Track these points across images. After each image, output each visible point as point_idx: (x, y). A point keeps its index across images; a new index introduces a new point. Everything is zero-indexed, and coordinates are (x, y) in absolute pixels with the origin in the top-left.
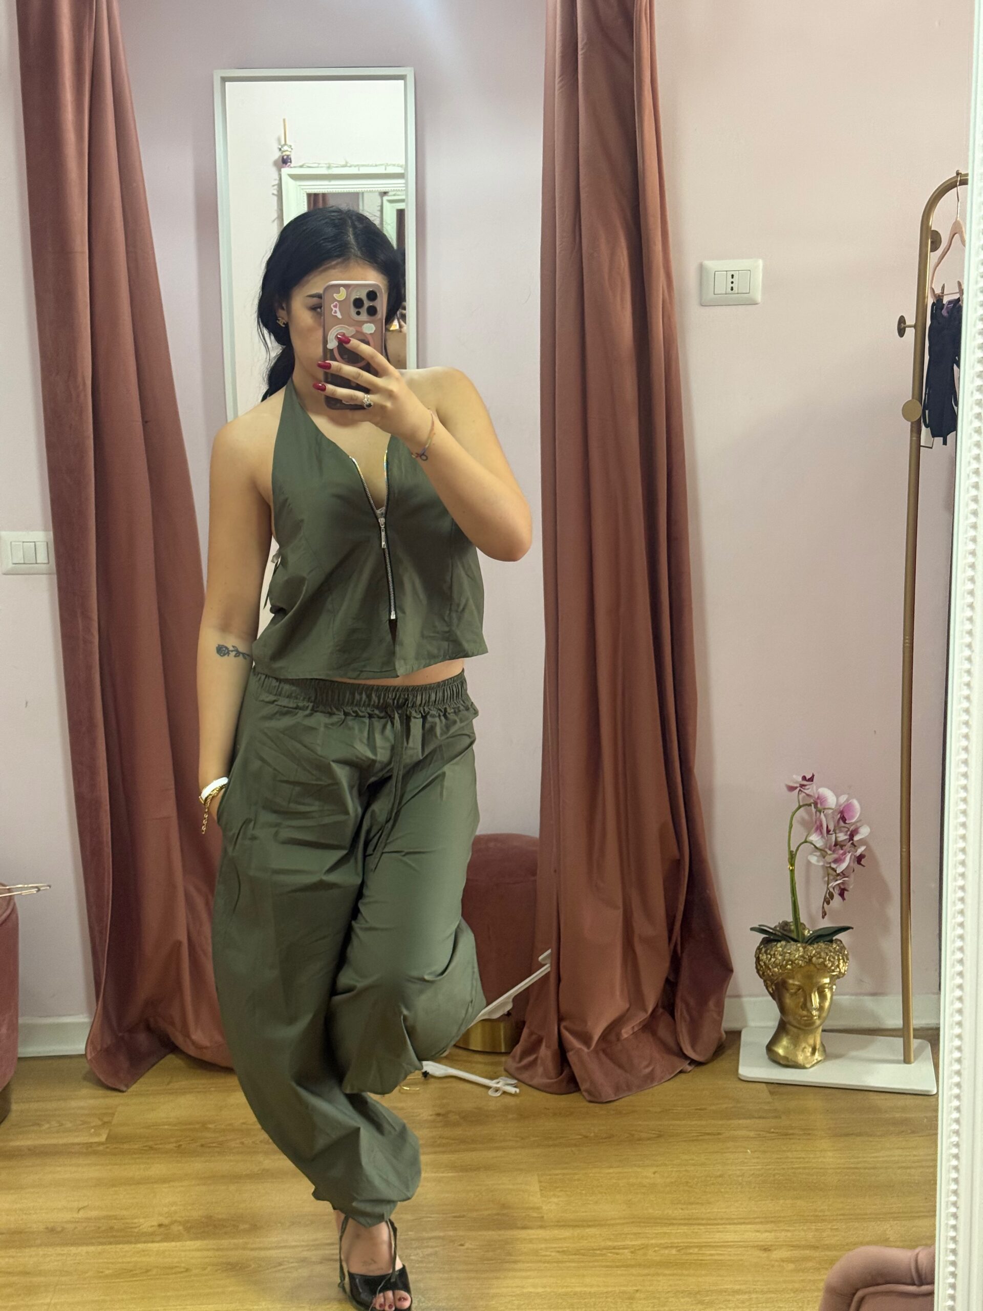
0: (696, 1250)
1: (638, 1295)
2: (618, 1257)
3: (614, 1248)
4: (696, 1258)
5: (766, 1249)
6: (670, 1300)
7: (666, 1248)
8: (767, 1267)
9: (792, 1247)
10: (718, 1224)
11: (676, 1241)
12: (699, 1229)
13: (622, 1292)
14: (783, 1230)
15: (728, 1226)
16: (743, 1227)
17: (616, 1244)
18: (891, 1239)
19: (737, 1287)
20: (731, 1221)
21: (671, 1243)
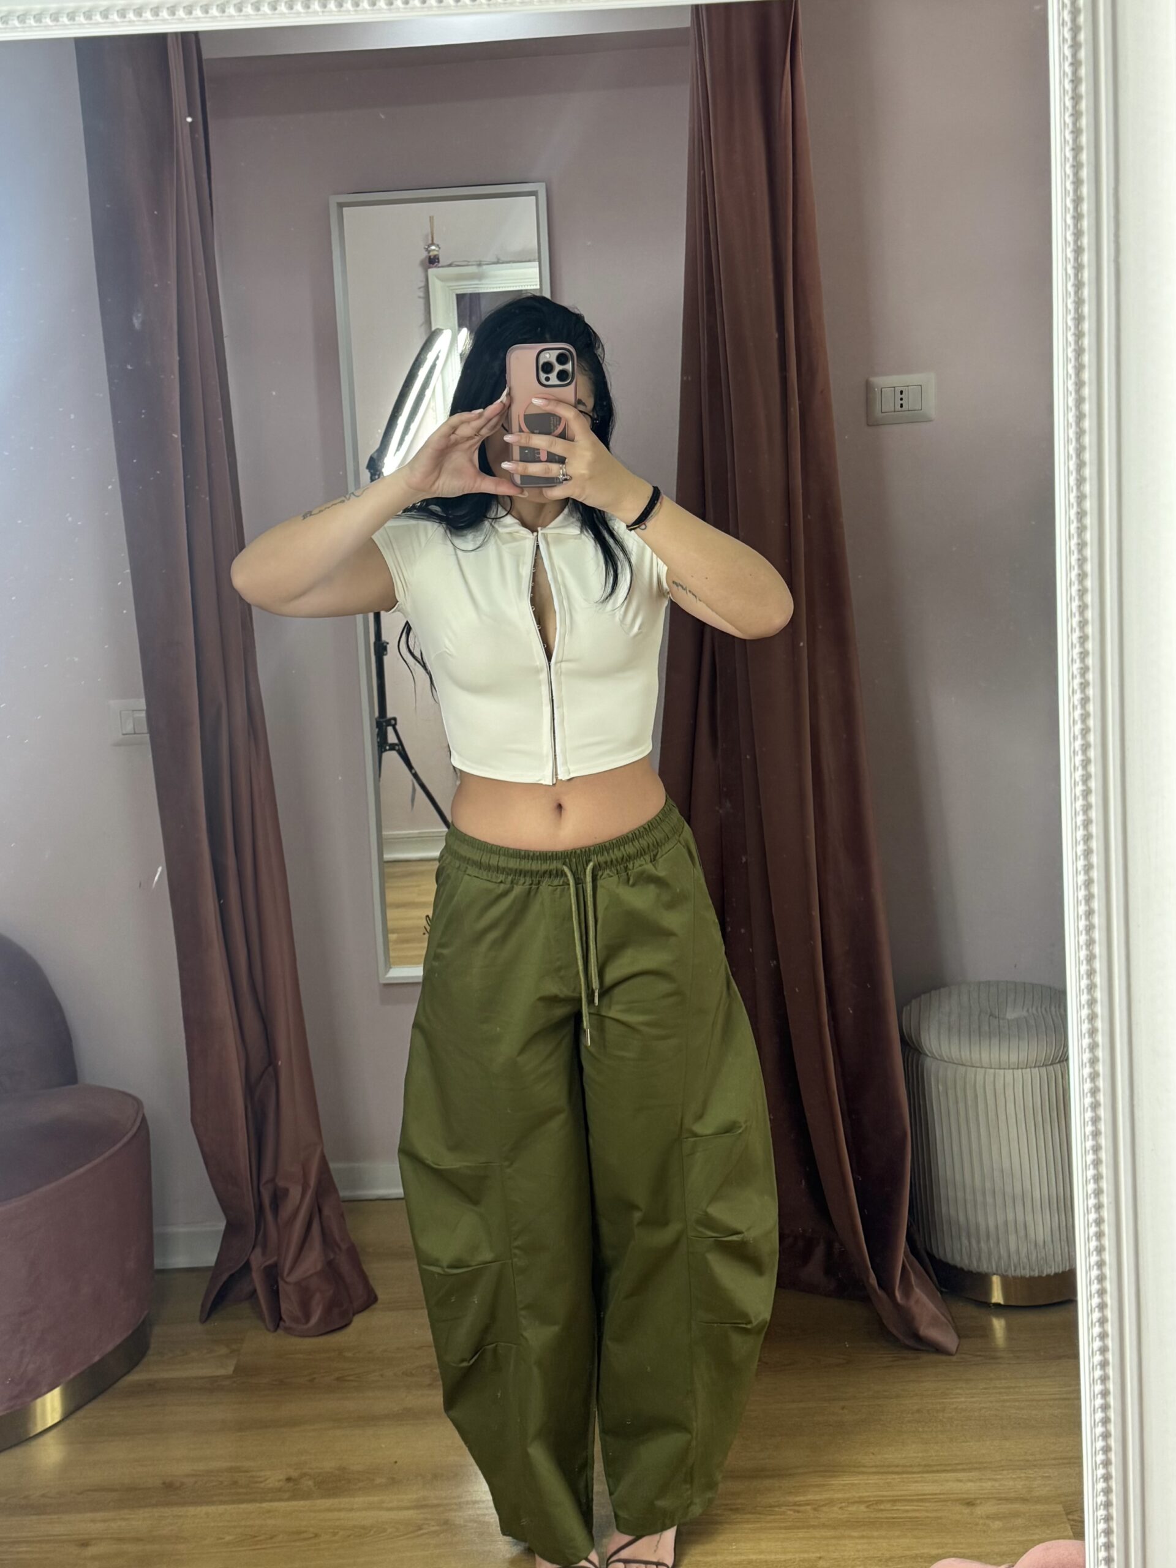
0: (888, 1506)
2: (800, 1514)
3: (795, 1504)
4: (887, 1515)
5: (970, 1503)
7: (854, 1503)
8: (969, 1526)
9: (999, 1500)
10: (914, 1473)
11: (865, 1494)
12: (894, 1479)
13: (801, 1561)
14: (990, 1479)
15: (925, 1475)
16: (943, 1475)
20: (928, 1469)
21: (860, 1497)
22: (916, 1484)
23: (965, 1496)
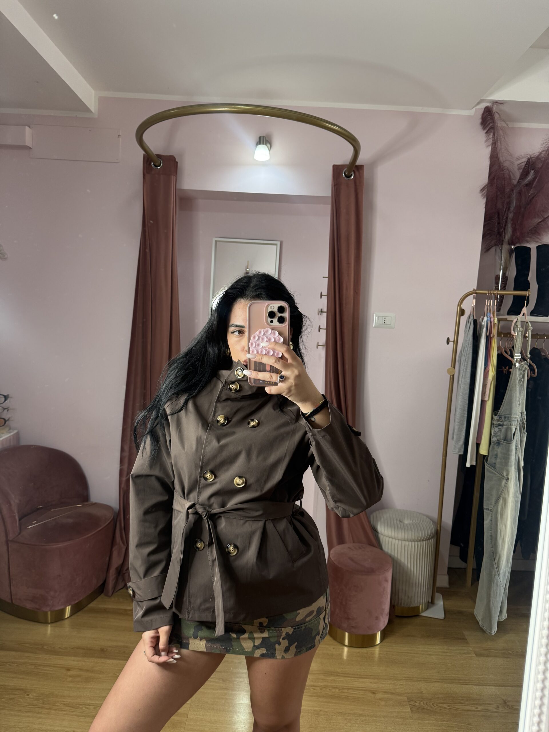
0: (346, 691)
1: (321, 713)
2: (315, 691)
3: (314, 686)
4: (346, 695)
5: (374, 693)
6: (333, 717)
7: (334, 688)
8: (373, 702)
9: (384, 692)
10: (356, 678)
11: (338, 685)
12: (349, 679)
13: (314, 711)
14: (381, 683)
15: (360, 679)
16: (365, 680)
17: (315, 684)
18: (423, 692)
19: (361, 712)
20: (361, 677)
21: (337, 686)
22: (356, 683)
23: (372, 689)
